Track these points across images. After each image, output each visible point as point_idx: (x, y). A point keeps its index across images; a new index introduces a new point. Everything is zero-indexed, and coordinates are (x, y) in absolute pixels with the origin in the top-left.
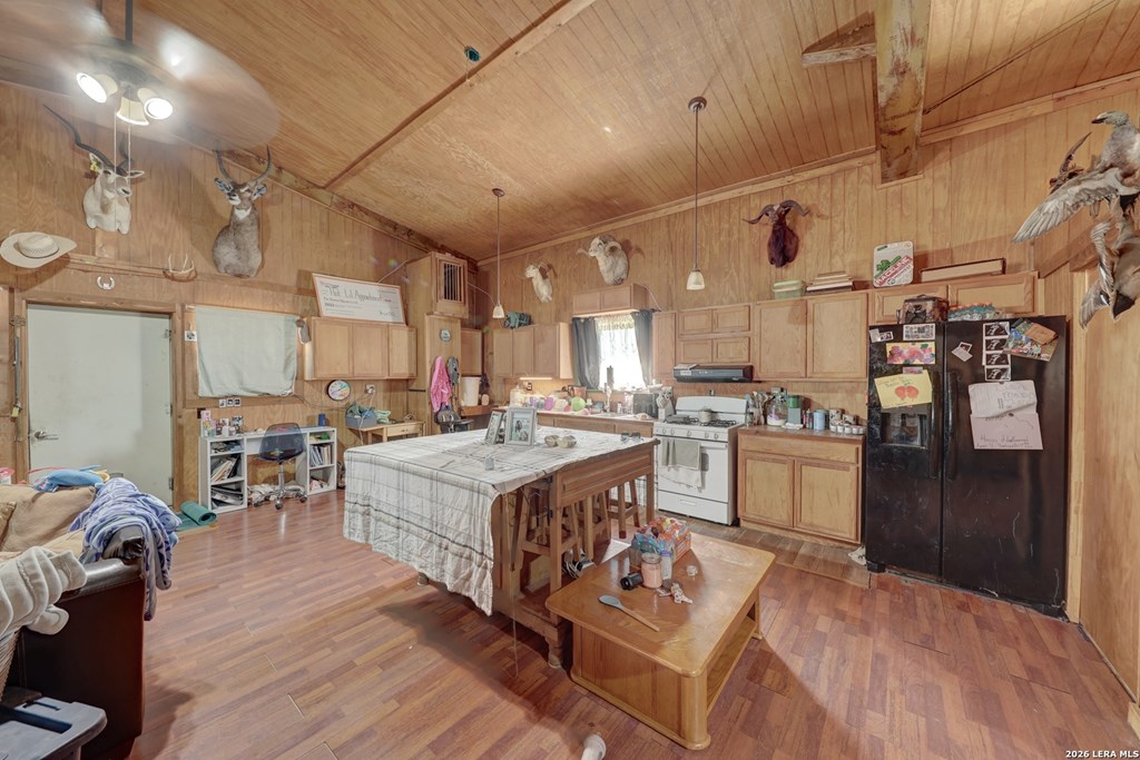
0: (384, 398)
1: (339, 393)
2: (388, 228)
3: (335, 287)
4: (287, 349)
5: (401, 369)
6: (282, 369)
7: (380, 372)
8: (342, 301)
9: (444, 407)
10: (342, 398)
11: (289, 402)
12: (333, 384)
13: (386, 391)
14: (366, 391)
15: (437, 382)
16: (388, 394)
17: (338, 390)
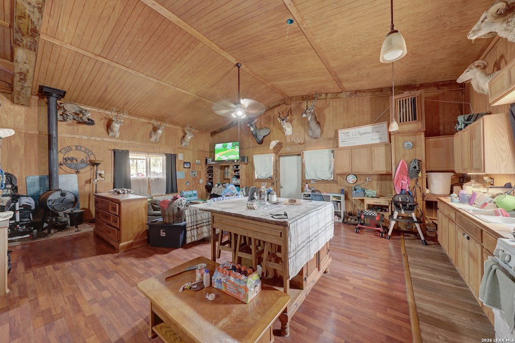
0: (377, 184)
1: (352, 180)
2: (376, 93)
3: (347, 133)
4: (330, 162)
5: (381, 168)
6: (328, 170)
7: (367, 170)
8: (350, 138)
9: (403, 192)
10: (353, 183)
11: (331, 183)
12: (349, 176)
13: (378, 180)
14: (366, 180)
15: (398, 175)
16: (380, 182)
17: (351, 179)
